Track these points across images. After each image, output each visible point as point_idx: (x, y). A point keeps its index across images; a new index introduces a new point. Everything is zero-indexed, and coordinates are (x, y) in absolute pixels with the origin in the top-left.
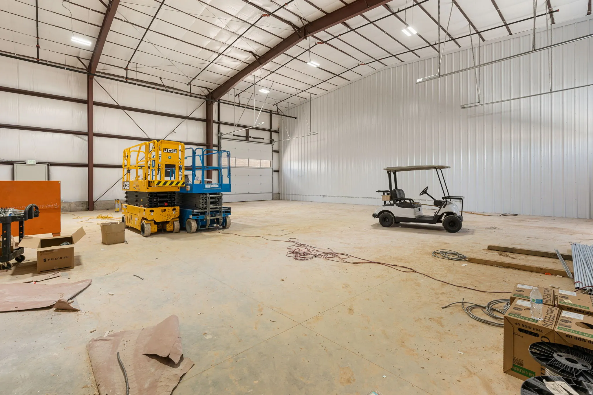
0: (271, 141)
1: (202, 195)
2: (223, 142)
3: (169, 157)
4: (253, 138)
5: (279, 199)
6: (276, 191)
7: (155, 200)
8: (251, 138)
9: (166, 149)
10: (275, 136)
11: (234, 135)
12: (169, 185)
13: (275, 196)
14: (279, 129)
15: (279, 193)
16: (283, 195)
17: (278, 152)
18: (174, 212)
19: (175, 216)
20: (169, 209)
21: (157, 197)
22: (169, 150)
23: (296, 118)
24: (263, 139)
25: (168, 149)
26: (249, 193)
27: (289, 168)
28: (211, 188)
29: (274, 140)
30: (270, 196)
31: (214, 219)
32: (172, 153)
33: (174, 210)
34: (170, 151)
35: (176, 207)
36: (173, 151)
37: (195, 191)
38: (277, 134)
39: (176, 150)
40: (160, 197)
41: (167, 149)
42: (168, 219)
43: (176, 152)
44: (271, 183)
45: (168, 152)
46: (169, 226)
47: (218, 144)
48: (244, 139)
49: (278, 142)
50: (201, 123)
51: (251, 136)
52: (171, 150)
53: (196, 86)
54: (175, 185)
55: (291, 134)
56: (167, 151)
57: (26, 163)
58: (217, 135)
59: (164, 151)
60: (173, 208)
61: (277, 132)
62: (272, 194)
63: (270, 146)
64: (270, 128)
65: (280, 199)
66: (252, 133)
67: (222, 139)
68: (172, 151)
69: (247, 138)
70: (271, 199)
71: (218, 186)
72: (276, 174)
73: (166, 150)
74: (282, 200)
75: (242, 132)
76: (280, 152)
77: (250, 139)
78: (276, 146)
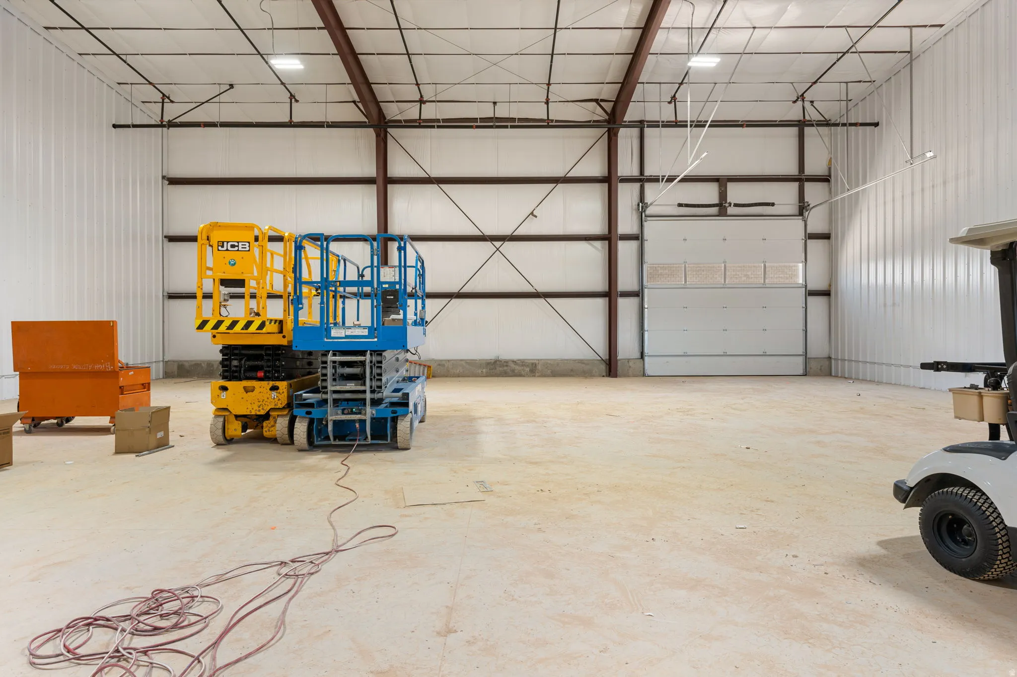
0: (803, 209)
2: (650, 227)
3: (230, 263)
4: (736, 205)
5: (830, 374)
6: (818, 348)
7: (235, 363)
8: (730, 206)
9: (223, 242)
10: (814, 192)
11: (680, 205)
12: (227, 329)
13: (813, 365)
14: (830, 169)
15: (830, 358)
16: (839, 362)
17: (826, 237)
18: (274, 394)
19: (275, 405)
20: (262, 387)
21: (240, 357)
22: (230, 244)
23: (876, 125)
24: (773, 204)
25: (228, 242)
27: (857, 280)
28: (347, 337)
29: (809, 205)
30: (798, 365)
31: (354, 421)
32: (238, 250)
33: (274, 388)
34: (233, 246)
35: (278, 383)
36: (240, 246)
37: (300, 346)
38: (826, 184)
39: (247, 244)
40: (250, 358)
41: (225, 243)
43: (248, 249)
44: (801, 326)
45: (227, 250)
46: (269, 425)
48: (715, 210)
49: (825, 207)
50: (597, 186)
51: (733, 202)
52: (236, 244)
53: (568, 101)
54: (242, 329)
55: (858, 177)
56: (225, 248)
58: (635, 210)
59: (220, 248)
60: (271, 383)
61: (825, 179)
62: (801, 360)
63: (798, 223)
64: (799, 173)
65: (833, 375)
66: (736, 193)
67: (649, 218)
68: (238, 246)
69: (722, 208)
70: (801, 372)
72: (816, 303)
73: (223, 247)
74: (836, 376)
75: (708, 193)
76: (833, 236)
77: (731, 210)
78: (817, 221)
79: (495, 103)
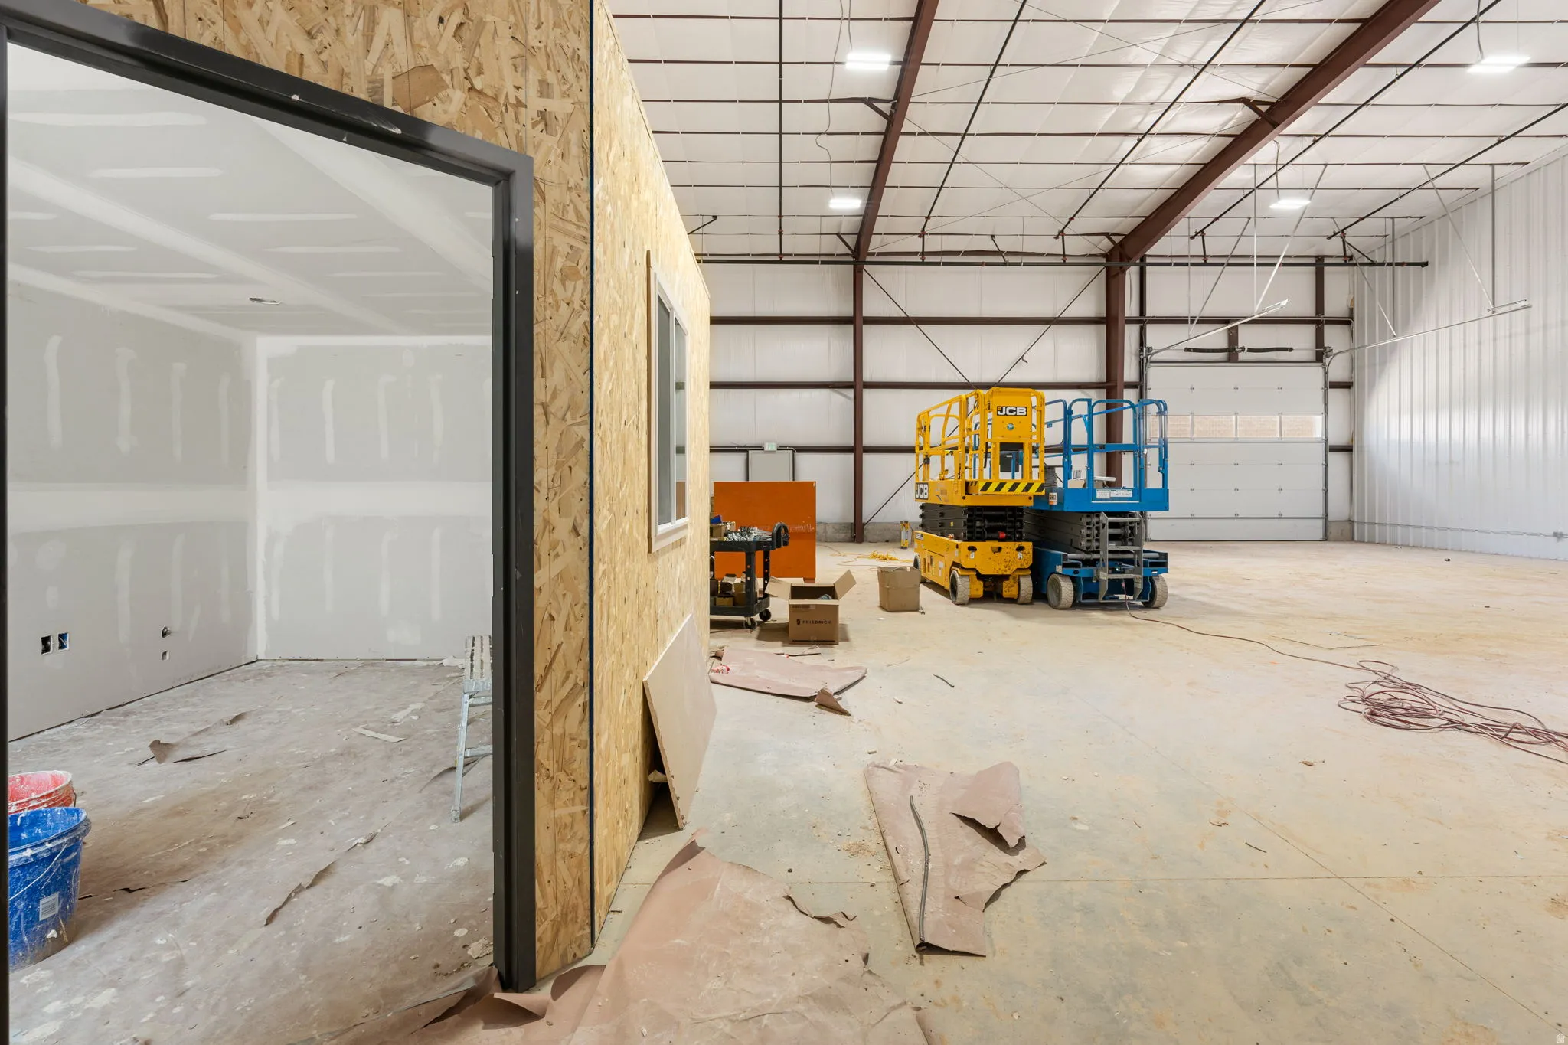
0: (1321, 354)
1: (1088, 516)
2: (1154, 374)
3: (1008, 427)
4: (1250, 350)
5: (1352, 540)
6: (1339, 508)
7: (978, 524)
8: (1243, 351)
9: (1002, 407)
10: (1334, 336)
11: (1188, 350)
12: (1009, 491)
13: (1333, 530)
14: (1351, 310)
15: (1351, 521)
16: (1366, 526)
17: (1347, 386)
18: (1020, 554)
19: (1021, 565)
20: (1009, 547)
21: (983, 518)
22: (1008, 409)
23: (1425, 264)
24: (1291, 350)
25: (1006, 407)
26: (1236, 517)
27: (1394, 436)
28: (1112, 499)
29: (1331, 351)
30: (1317, 529)
31: (1120, 580)
32: (1016, 415)
33: (1020, 549)
34: (1011, 411)
35: (1024, 544)
36: (1018, 411)
37: (1068, 507)
38: (1346, 327)
39: (1025, 409)
40: (991, 519)
41: (1004, 408)
42: (1006, 571)
43: (1025, 414)
44: (1321, 486)
45: (1006, 415)
46: (1009, 586)
47: (1138, 381)
48: (1222, 356)
49: (1346, 356)
50: (1092, 327)
51: (1247, 347)
52: (1014, 409)
53: (1077, 235)
54: (1023, 491)
55: (1402, 320)
56: (1004, 413)
57: (763, 449)
58: (1136, 355)
59: (999, 412)
60: (1018, 544)
61: (1346, 321)
62: (1320, 523)
63: (1317, 370)
64: (1317, 313)
65: (1356, 539)
66: (1248, 337)
67: (1152, 364)
68: (1016, 411)
69: (1232, 353)
70: (1320, 536)
71: (1130, 494)
72: (1338, 460)
73: (1002, 411)
74: (1361, 541)
75: (1216, 337)
76: (1356, 385)
77: (1242, 356)
78: (1338, 369)
79: (993, 236)
